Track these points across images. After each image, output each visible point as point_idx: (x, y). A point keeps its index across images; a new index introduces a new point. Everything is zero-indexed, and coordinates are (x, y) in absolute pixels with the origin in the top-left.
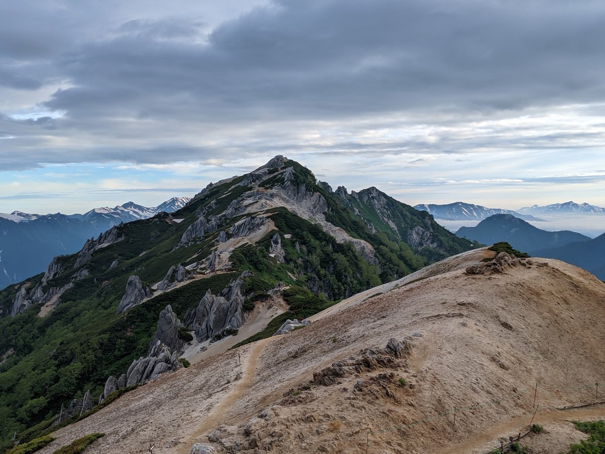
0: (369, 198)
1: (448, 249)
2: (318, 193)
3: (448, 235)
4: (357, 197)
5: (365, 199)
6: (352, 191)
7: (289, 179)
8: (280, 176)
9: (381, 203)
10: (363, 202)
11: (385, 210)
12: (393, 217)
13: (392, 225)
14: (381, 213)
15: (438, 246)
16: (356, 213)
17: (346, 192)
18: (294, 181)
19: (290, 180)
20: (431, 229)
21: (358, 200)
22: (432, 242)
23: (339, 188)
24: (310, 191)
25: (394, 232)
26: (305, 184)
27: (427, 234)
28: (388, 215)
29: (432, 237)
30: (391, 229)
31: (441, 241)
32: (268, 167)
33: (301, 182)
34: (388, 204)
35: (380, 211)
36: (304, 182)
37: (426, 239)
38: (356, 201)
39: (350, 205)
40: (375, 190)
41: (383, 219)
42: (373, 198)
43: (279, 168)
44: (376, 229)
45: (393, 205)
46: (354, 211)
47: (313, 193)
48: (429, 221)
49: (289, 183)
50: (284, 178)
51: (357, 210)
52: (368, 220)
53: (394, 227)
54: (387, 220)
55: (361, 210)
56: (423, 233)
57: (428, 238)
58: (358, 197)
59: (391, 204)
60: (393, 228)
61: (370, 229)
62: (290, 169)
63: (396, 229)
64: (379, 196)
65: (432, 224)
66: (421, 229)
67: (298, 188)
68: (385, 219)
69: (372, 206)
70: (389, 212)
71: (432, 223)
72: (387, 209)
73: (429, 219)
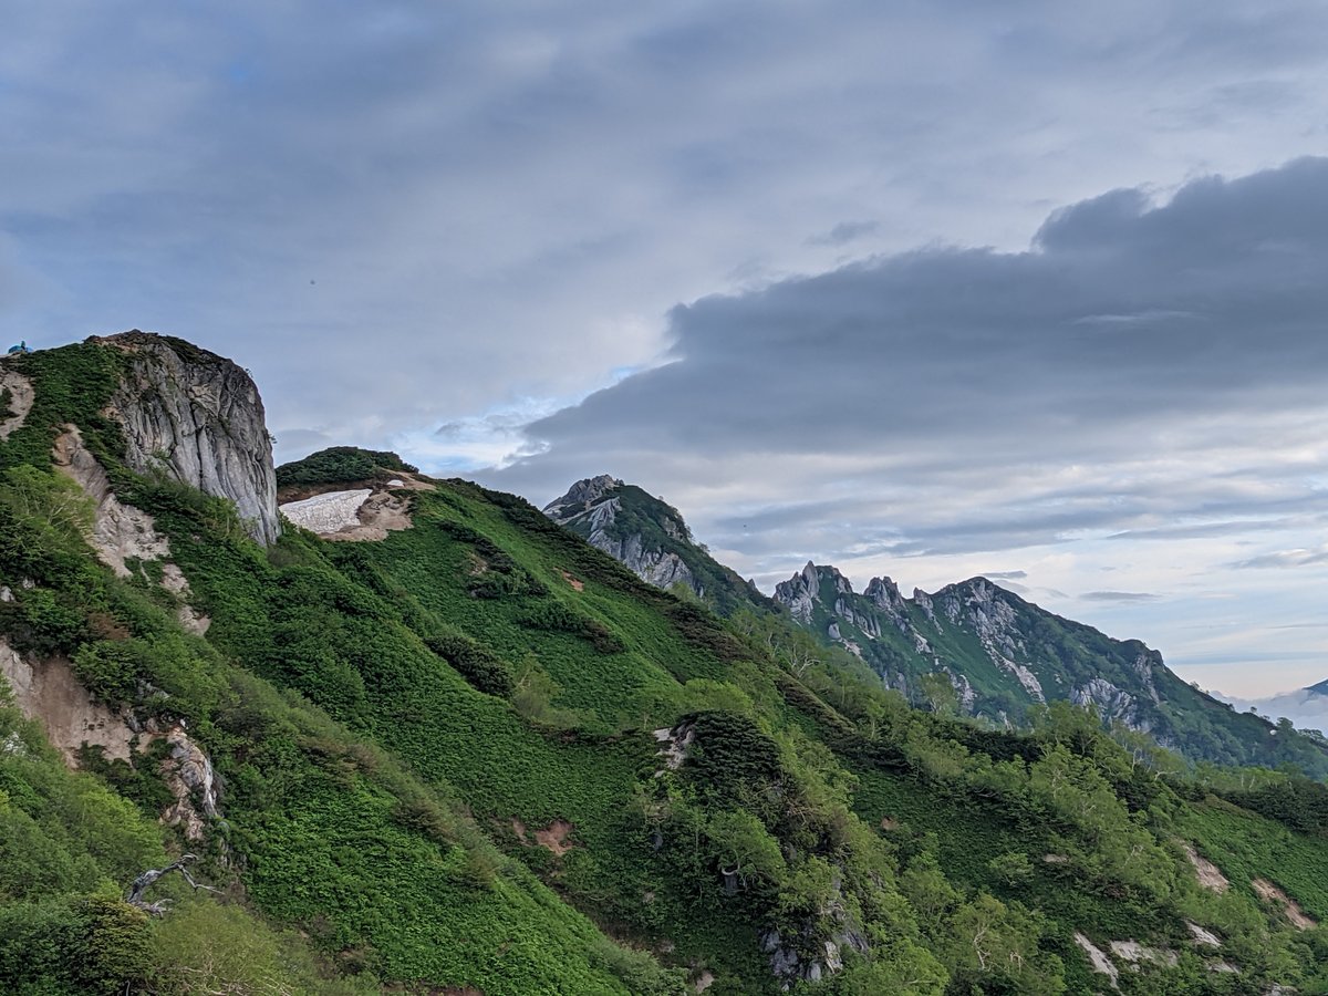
0: (963, 607)
1: (1183, 737)
2: (673, 556)
3: (1203, 704)
4: (928, 605)
5: (954, 610)
6: (917, 592)
7: (603, 524)
8: (583, 519)
9: (999, 619)
10: (944, 620)
11: (1009, 640)
12: (1033, 657)
13: (1027, 678)
14: (998, 646)
15: (1153, 730)
16: (920, 649)
17: (893, 592)
18: (613, 530)
19: (604, 528)
20: (1153, 690)
21: (931, 615)
22: (1137, 721)
23: (875, 582)
24: (652, 551)
25: (1031, 698)
26: (639, 537)
27: (1123, 699)
28: (1018, 653)
29: (1135, 707)
30: (1022, 690)
31: (1161, 718)
32: (562, 502)
33: (631, 532)
34: (1019, 623)
35: (995, 641)
36: (639, 531)
37: (1120, 711)
38: (926, 616)
39: (903, 627)
40: (983, 585)
41: (1002, 663)
42: (975, 606)
43: (588, 503)
44: (973, 688)
45: (1032, 627)
46: (915, 643)
47: (661, 556)
48: (1148, 669)
49: (602, 533)
50: (592, 524)
51: (924, 641)
52: (954, 667)
53: (1031, 683)
54: (1012, 665)
55: (934, 640)
56: (1114, 696)
57: (1126, 711)
58: (931, 606)
59: (1029, 622)
60: (1030, 688)
61: (958, 689)
62: (612, 504)
63: (1038, 689)
64: (994, 600)
65: (1155, 677)
66: (1108, 686)
67: (623, 546)
68: (1007, 662)
69: (972, 629)
70: (1020, 644)
71: (1154, 674)
72: (1015, 638)
73: (1147, 663)
